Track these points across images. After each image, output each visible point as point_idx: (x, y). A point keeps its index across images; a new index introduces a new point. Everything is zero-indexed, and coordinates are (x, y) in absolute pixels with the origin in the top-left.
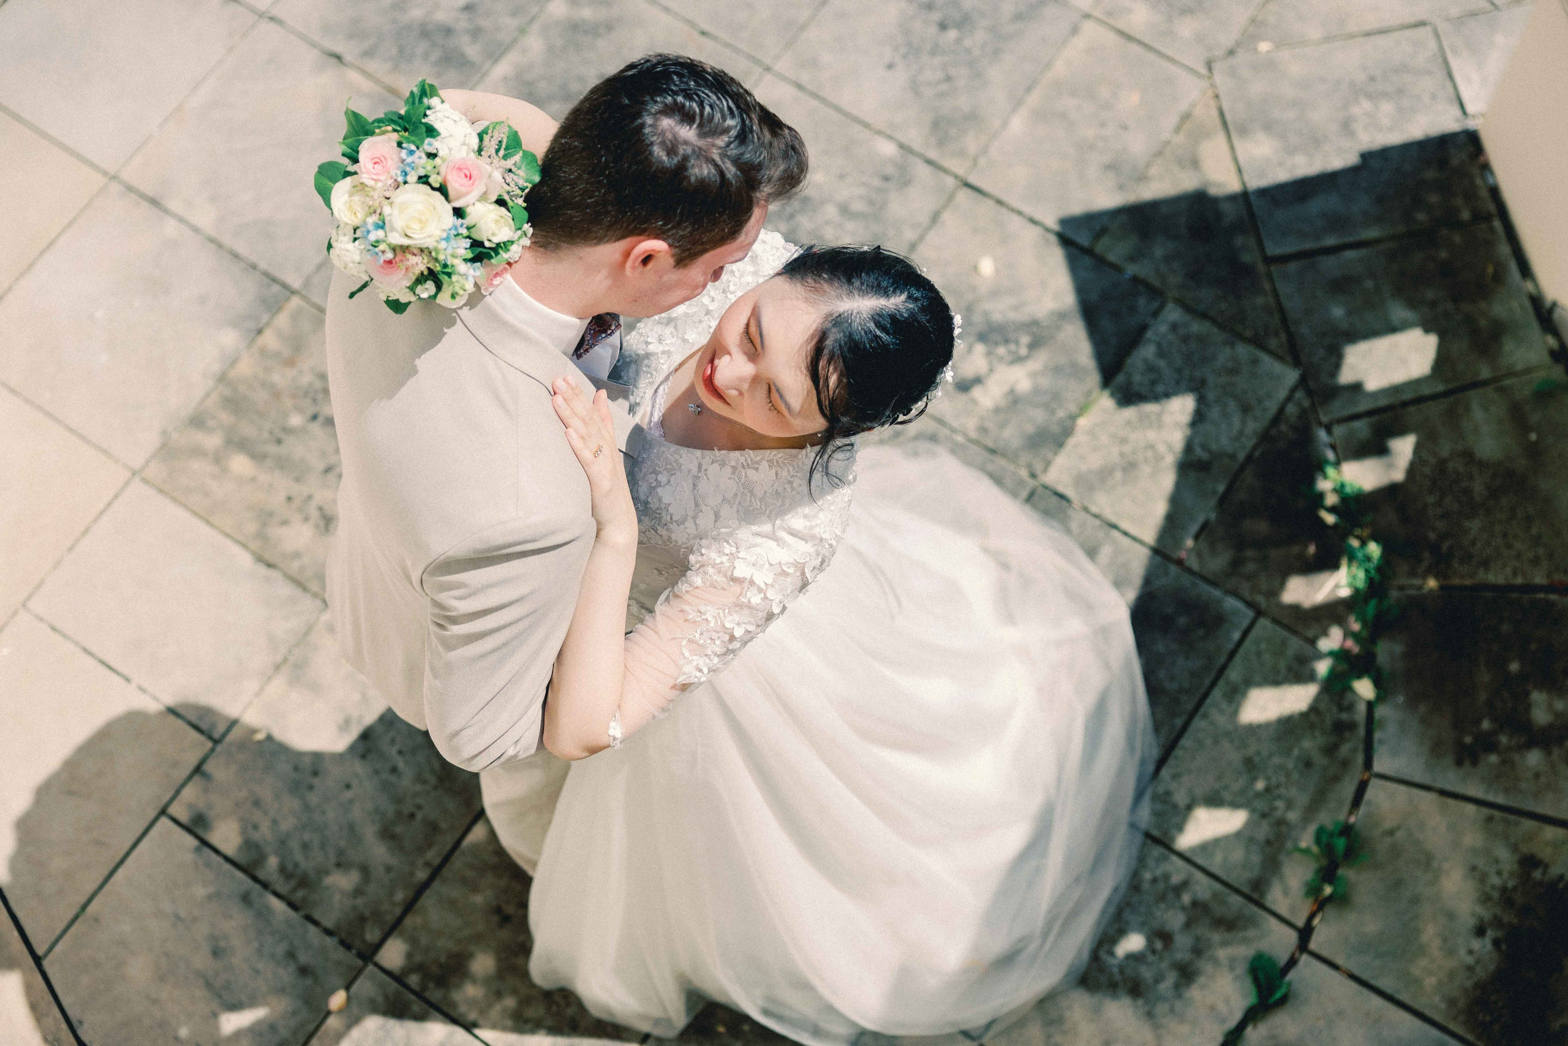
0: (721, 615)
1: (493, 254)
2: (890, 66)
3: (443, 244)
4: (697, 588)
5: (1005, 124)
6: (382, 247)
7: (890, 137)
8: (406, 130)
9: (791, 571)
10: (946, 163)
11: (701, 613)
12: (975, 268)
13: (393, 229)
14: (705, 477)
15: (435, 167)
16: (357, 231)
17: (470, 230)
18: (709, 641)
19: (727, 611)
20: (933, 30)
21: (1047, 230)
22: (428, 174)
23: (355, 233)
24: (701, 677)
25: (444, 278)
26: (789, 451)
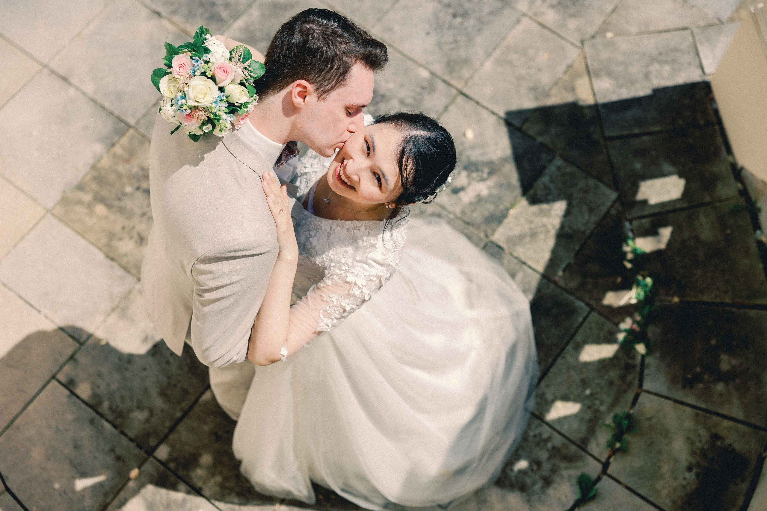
0: (340, 299)
1: (239, 109)
2: (428, 34)
3: (214, 105)
4: (328, 285)
5: (482, 65)
6: (184, 107)
7: (425, 68)
8: (194, 50)
9: (374, 279)
10: (453, 82)
11: (330, 297)
12: (464, 135)
13: (190, 98)
14: (333, 233)
15: (209, 68)
16: (173, 101)
17: (227, 98)
18: (333, 311)
19: (343, 297)
20: (449, 17)
21: (500, 118)
22: (206, 71)
24: (328, 329)
25: (216, 122)
26: (375, 221)
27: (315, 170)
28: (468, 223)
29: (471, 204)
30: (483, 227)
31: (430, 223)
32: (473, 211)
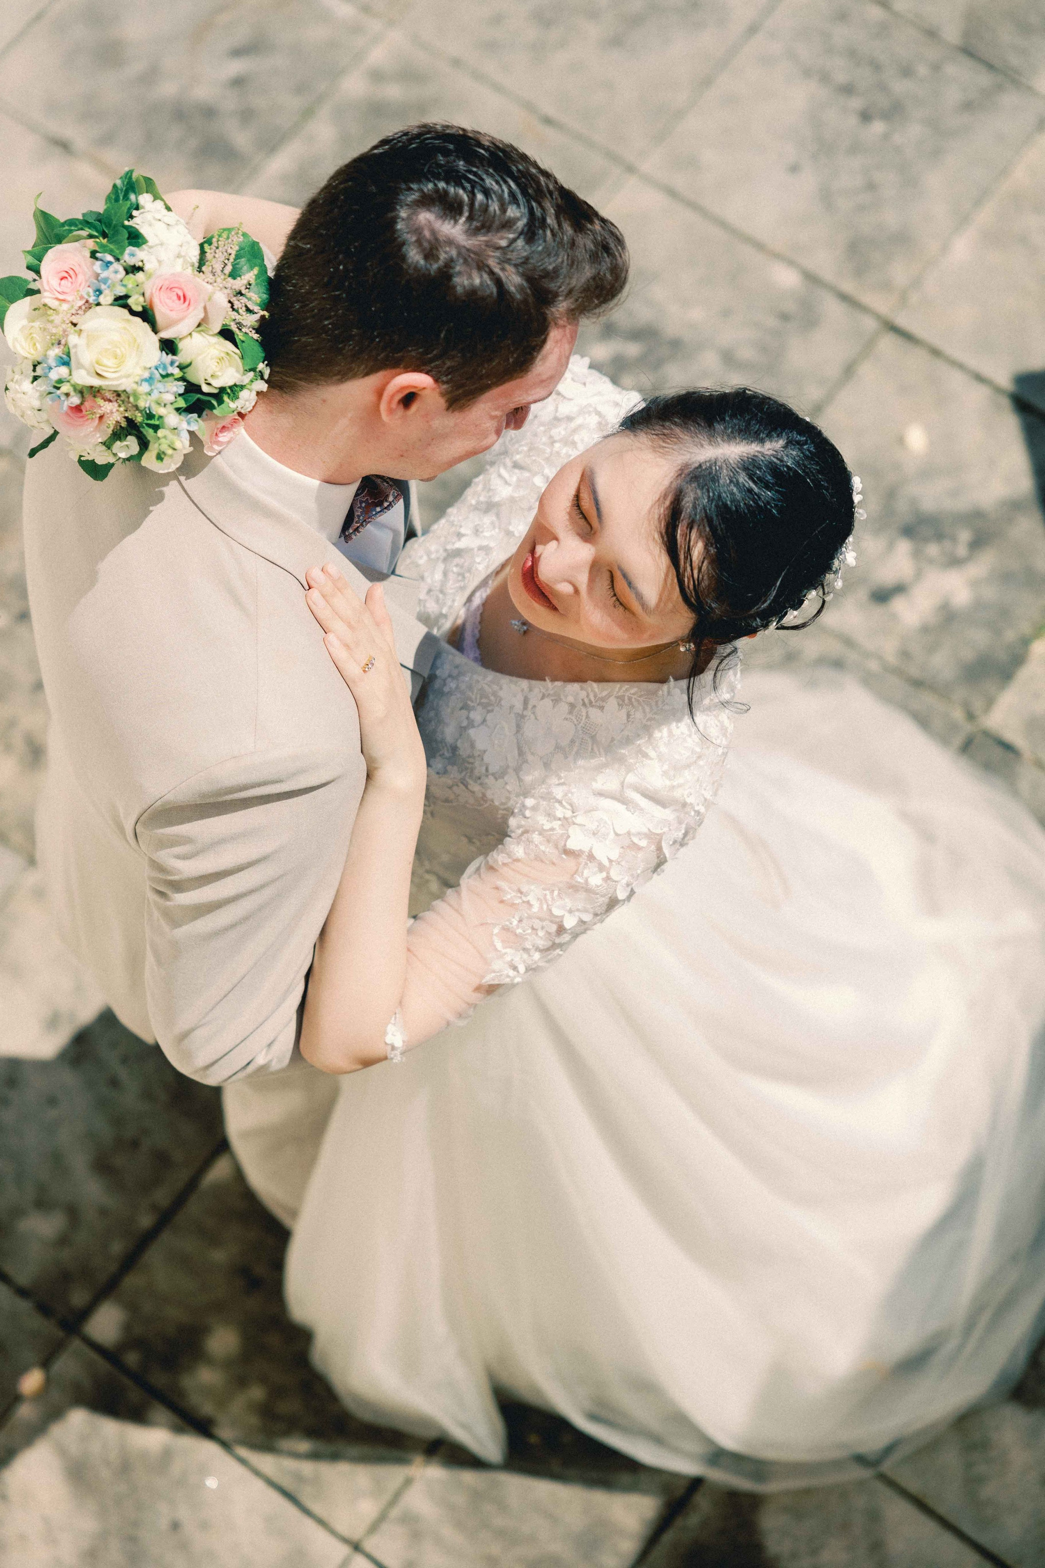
0: (548, 897)
1: (215, 403)
2: (794, 169)
3: (145, 388)
4: (517, 860)
5: (945, 248)
6: (65, 388)
7: (791, 263)
8: (104, 235)
9: (643, 843)
10: (868, 298)
11: (521, 893)
12: (901, 440)
13: (80, 366)
14: (532, 716)
15: (137, 285)
16: (38, 368)
17: (185, 370)
18: (530, 931)
19: (556, 893)
20: (853, 121)
21: (998, 390)
22: (130, 294)
23: (34, 370)
24: (515, 977)
25: (149, 433)
26: (645, 685)
27: (485, 543)
28: (918, 684)
29: (925, 629)
30: (960, 693)
31: (812, 684)
32: (932, 649)
